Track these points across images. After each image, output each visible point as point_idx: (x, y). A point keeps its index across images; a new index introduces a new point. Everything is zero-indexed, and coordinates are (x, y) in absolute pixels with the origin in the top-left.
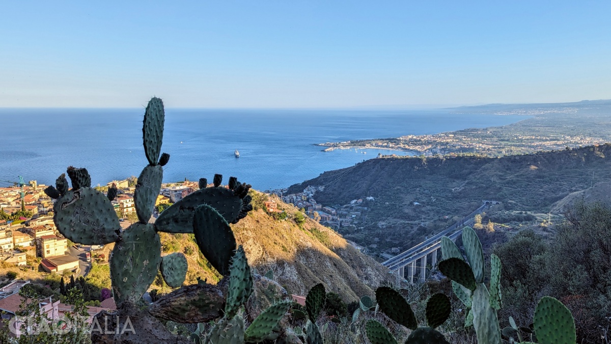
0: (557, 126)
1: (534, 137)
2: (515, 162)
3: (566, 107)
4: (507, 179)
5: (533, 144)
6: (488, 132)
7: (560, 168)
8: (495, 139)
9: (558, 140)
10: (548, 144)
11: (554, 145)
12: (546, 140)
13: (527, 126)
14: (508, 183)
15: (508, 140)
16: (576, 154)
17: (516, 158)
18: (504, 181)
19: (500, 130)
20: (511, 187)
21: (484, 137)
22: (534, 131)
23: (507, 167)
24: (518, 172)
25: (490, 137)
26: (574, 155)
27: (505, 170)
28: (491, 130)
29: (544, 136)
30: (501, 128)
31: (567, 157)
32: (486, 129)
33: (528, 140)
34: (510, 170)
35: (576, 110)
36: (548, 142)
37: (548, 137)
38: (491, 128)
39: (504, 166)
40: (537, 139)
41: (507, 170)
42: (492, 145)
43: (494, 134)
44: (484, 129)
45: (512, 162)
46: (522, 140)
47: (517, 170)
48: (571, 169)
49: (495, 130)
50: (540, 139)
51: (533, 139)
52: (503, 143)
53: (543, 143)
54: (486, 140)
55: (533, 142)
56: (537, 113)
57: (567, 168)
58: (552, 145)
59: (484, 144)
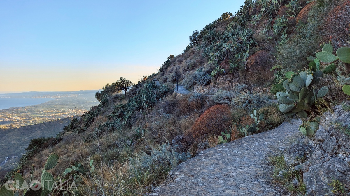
0: (66, 104)
1: (52, 111)
2: (28, 130)
3: (73, 93)
4: (22, 141)
5: (51, 115)
6: (25, 109)
7: (54, 130)
8: (29, 113)
9: (65, 112)
10: (59, 114)
11: (63, 115)
12: (59, 112)
13: (50, 105)
14: (23, 143)
15: (36, 114)
16: (62, 122)
17: (29, 127)
18: (20, 142)
19: (33, 108)
20: (25, 145)
21: (21, 113)
22: (53, 107)
23: (23, 133)
24: (30, 135)
25: (26, 112)
26: (61, 123)
27: (22, 135)
28: (28, 108)
29: (58, 110)
30: (34, 106)
31: (58, 124)
32: (25, 107)
33: (49, 113)
34: (25, 135)
35: (77, 95)
36: (60, 113)
37: (60, 110)
38: (28, 106)
39: (21, 133)
40: (54, 112)
41: (23, 135)
42: (25, 117)
43: (29, 110)
44: (23, 108)
45: (26, 130)
46: (45, 113)
47: (29, 134)
48: (60, 130)
49: (30, 108)
50: (56, 112)
51: (52, 112)
52: (33, 116)
53: (57, 114)
54: (23, 114)
55: (51, 114)
56: (57, 97)
57: (58, 130)
58: (61, 115)
59: (21, 117)
